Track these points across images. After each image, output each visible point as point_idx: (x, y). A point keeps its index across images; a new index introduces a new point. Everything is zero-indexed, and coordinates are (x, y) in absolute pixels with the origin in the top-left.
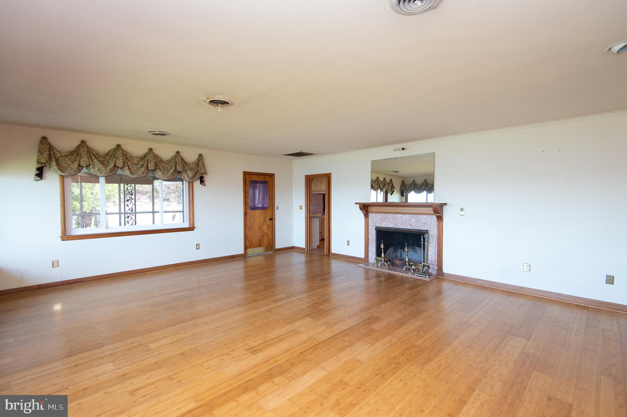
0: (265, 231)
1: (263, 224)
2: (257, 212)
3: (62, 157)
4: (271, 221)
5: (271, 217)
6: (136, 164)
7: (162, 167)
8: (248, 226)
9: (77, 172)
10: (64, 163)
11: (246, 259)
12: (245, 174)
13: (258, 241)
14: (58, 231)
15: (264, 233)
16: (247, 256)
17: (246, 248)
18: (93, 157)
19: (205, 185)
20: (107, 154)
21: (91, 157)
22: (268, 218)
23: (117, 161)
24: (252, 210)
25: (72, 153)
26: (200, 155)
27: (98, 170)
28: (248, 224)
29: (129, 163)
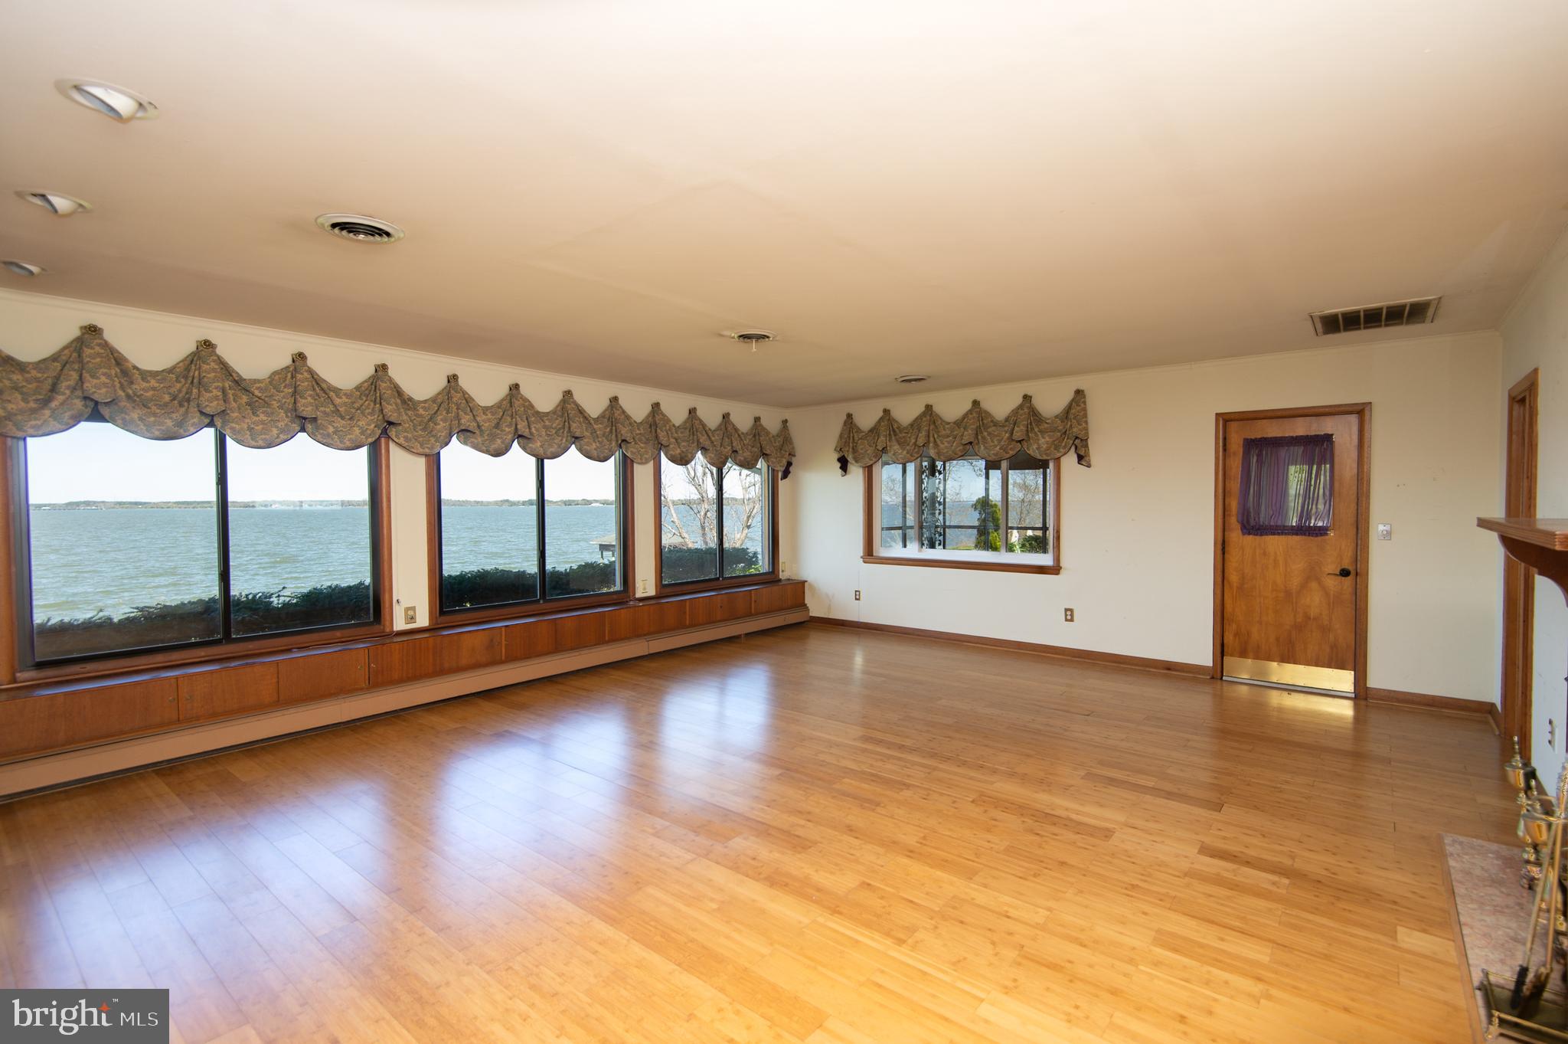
0: (1313, 612)
1: (1304, 585)
2: (1275, 543)
3: (861, 439)
4: (1348, 581)
5: (1347, 564)
6: (948, 436)
7: (989, 434)
8: (1235, 585)
9: (874, 460)
10: (862, 449)
11: (1222, 686)
12: (1225, 421)
13: (1277, 639)
14: (859, 548)
15: (1307, 618)
16: (1224, 678)
17: (1221, 650)
18: (892, 433)
19: (1089, 466)
20: (912, 425)
21: (890, 435)
22: (1332, 567)
23: (920, 435)
24: (1249, 534)
25: (871, 431)
26: (1079, 393)
27: (894, 454)
28: (1233, 577)
29: (936, 436)
